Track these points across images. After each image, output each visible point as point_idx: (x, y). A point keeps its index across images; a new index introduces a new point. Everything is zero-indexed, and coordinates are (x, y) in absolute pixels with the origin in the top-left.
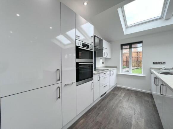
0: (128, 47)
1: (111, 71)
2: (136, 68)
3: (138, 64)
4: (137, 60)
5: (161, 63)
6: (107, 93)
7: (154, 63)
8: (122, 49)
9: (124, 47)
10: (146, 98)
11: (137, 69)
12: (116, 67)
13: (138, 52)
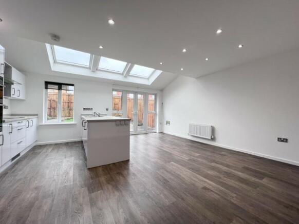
0: (57, 87)
1: (29, 120)
2: (66, 118)
3: (70, 113)
4: (69, 107)
5: (89, 109)
6: (21, 155)
7: (85, 109)
8: (46, 88)
9: (49, 86)
10: (77, 145)
11: (68, 119)
12: (37, 115)
13: (69, 95)
